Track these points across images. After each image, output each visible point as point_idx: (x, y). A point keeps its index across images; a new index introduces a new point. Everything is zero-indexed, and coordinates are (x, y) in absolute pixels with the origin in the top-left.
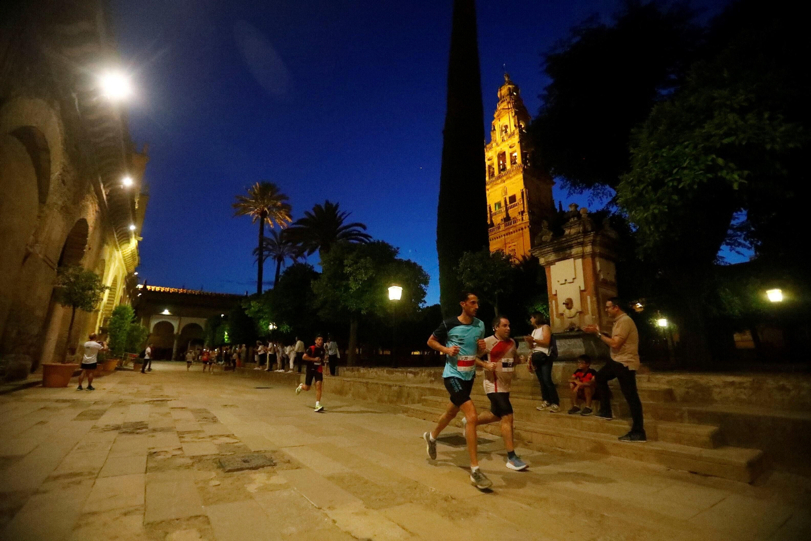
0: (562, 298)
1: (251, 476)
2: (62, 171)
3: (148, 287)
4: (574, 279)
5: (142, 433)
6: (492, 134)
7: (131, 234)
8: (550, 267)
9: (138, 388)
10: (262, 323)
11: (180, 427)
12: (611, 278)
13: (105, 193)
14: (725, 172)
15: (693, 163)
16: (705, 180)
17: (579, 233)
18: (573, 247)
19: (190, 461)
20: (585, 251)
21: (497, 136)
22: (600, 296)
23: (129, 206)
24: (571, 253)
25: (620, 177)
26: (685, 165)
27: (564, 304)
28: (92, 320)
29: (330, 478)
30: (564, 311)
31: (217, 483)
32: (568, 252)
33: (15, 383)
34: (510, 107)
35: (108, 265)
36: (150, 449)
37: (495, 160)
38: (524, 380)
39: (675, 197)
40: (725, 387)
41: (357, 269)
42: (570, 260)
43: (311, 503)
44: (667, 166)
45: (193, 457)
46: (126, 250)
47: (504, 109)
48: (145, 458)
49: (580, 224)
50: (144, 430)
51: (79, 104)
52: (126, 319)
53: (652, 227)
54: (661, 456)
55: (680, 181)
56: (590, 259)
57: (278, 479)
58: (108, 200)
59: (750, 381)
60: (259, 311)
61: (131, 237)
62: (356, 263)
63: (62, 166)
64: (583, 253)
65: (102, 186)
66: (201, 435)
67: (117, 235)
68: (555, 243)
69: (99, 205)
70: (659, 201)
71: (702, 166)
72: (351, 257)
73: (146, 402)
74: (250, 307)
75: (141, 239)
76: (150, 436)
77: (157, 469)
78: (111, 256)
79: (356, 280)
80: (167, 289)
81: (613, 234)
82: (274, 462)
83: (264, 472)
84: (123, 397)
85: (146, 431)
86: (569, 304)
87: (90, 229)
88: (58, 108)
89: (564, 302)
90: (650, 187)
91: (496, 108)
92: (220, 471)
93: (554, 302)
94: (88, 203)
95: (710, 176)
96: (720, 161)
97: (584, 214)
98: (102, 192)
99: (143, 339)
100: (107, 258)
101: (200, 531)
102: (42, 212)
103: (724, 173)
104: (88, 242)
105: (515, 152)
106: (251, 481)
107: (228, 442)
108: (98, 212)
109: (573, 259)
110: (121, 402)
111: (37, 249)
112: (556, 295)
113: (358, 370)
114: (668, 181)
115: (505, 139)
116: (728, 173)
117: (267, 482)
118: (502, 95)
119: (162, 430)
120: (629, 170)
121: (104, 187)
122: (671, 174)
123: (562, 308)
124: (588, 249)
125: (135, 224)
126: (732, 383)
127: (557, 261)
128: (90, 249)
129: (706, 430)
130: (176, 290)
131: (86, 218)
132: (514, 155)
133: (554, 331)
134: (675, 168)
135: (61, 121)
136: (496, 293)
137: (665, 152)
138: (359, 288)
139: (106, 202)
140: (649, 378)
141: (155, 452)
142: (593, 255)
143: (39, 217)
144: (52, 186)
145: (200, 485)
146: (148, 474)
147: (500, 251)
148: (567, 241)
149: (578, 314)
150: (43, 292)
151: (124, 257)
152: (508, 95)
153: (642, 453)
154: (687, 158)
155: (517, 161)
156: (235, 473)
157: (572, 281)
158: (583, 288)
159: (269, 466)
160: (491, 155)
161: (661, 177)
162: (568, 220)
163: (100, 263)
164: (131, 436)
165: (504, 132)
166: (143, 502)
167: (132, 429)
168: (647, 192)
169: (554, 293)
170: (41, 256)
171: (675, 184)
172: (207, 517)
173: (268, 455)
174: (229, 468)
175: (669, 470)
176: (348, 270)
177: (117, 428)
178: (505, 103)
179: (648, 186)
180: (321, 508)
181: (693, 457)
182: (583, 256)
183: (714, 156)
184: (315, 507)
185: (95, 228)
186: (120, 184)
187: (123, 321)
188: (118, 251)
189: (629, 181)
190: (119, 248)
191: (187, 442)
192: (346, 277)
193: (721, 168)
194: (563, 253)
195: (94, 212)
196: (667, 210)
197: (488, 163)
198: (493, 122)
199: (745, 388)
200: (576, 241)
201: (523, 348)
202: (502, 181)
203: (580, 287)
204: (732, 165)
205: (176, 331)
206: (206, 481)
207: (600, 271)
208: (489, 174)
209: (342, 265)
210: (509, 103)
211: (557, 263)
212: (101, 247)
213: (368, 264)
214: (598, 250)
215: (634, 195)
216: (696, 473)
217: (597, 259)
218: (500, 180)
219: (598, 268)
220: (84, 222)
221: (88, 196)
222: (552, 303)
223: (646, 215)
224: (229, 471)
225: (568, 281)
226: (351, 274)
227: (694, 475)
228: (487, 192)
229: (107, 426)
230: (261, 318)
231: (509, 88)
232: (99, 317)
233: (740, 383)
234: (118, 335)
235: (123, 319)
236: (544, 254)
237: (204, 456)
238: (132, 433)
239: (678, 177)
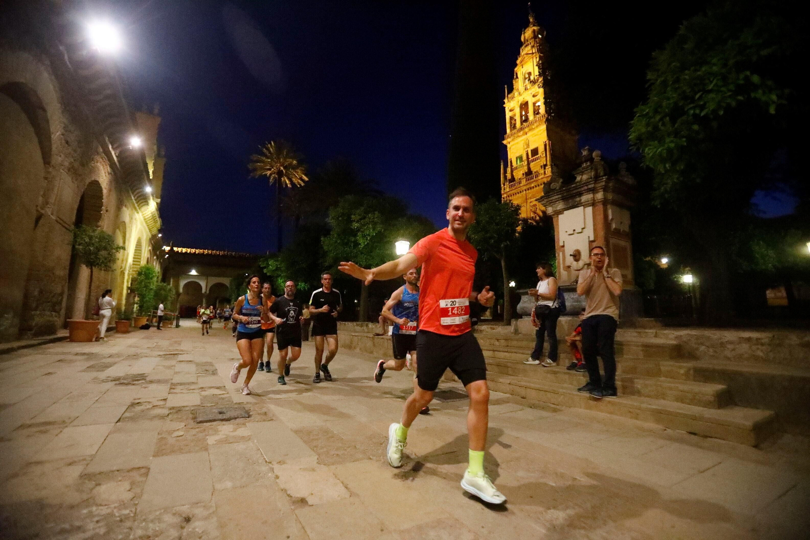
0: (569, 250)
1: (218, 427)
2: (63, 131)
3: (175, 249)
4: (583, 229)
5: (138, 384)
6: (514, 82)
7: (149, 196)
8: (558, 217)
9: (157, 343)
10: (280, 281)
11: (177, 379)
12: (626, 227)
13: (115, 154)
14: (760, 91)
15: (720, 83)
16: (734, 104)
17: (591, 178)
18: (583, 193)
19: (166, 412)
20: (596, 199)
21: (519, 84)
22: (611, 247)
23: (142, 168)
24: (581, 200)
25: (635, 110)
26: (711, 87)
27: (571, 255)
28: (119, 280)
29: (296, 432)
30: (571, 264)
31: (181, 433)
32: (578, 199)
33: (44, 338)
34: (534, 52)
35: (129, 227)
36: (135, 399)
37: (517, 111)
38: (524, 335)
39: (696, 127)
40: (740, 343)
41: (364, 225)
42: (580, 208)
43: (264, 457)
44: (688, 91)
45: (173, 408)
46: (146, 212)
47: (527, 54)
48: (124, 409)
49: (592, 169)
50: (140, 382)
51: (69, 58)
52: (151, 279)
53: (667, 166)
54: (659, 415)
55: (702, 108)
56: (602, 206)
57: (242, 432)
58: (119, 161)
59: (770, 337)
60: (277, 269)
61: (150, 200)
62: (364, 218)
63: (63, 125)
64: (594, 200)
65: (110, 147)
66: (192, 387)
67: (134, 197)
68: (564, 190)
69: (111, 167)
70: (676, 134)
71: (732, 87)
72: (358, 211)
73: (160, 355)
74: (268, 265)
75: (159, 200)
76: (142, 388)
77: (132, 419)
78: (131, 218)
79: (364, 236)
80: (193, 251)
81: (630, 180)
82: (251, 413)
83: (233, 424)
84: (139, 351)
85: (142, 383)
86: (576, 256)
87: (105, 191)
88: (47, 62)
89: (572, 254)
90: (668, 118)
91: (519, 53)
92: (191, 422)
93: (561, 254)
94: (99, 164)
95: (740, 98)
96: (756, 79)
97: (597, 157)
98: (111, 153)
99: (171, 297)
100: (127, 219)
101: (133, 484)
102: (49, 173)
103: (759, 94)
104: (104, 204)
105: (538, 101)
106: (216, 432)
107: (215, 393)
108: (111, 173)
109: (582, 207)
110: (135, 356)
111: (48, 211)
112: (563, 246)
113: (367, 325)
114: (688, 110)
115: (528, 88)
116: (764, 93)
117: (232, 434)
118: (526, 38)
119: (159, 381)
120: (645, 100)
121: (112, 148)
122: (693, 100)
123: (570, 260)
124: (600, 196)
125: (151, 186)
126: (749, 340)
127: (566, 210)
128: (107, 211)
129: (711, 389)
130: (202, 251)
131: (98, 180)
132: (537, 105)
133: (561, 284)
134: (699, 91)
135: (53, 77)
136: (502, 245)
137: (687, 76)
138: (368, 243)
139: (117, 164)
140: (656, 333)
141: (138, 403)
142: (605, 202)
143: (46, 178)
144: (54, 147)
145: (163, 436)
146: (118, 424)
147: (508, 201)
148: (576, 188)
149: (586, 266)
150: (61, 253)
151: (145, 219)
152: (532, 38)
153: (639, 411)
154: (714, 79)
155: (540, 111)
156: (205, 424)
157: (580, 231)
158: (592, 238)
159: (243, 417)
160: (512, 106)
161: (681, 104)
162: (580, 165)
163: (120, 225)
164: (124, 387)
165: (527, 80)
166: (94, 453)
167: (129, 380)
168: (664, 124)
169: (561, 244)
170: (53, 218)
171: (697, 111)
172: (149, 469)
173: (247, 407)
174: (201, 419)
175: (665, 430)
176: (355, 225)
177: (118, 379)
178: (529, 47)
179: (665, 116)
180: (270, 463)
181: (694, 418)
182: (593, 204)
183: (748, 73)
184: (266, 461)
185: (110, 190)
186: (127, 144)
187: (149, 281)
188: (138, 213)
189: (645, 113)
190: (138, 210)
191: (176, 393)
192: (354, 233)
193: (755, 87)
194: (571, 200)
195: (107, 174)
196: (685, 144)
197: (508, 115)
198: (516, 69)
199: (762, 344)
200: (586, 188)
201: (525, 302)
202: (524, 133)
203: (589, 237)
204: (770, 83)
205: (203, 291)
206: (170, 433)
207: (612, 219)
208: (511, 126)
209: (350, 221)
210: (533, 47)
211: (565, 212)
212: (119, 208)
213: (376, 219)
214: (610, 196)
215: (650, 129)
216: (695, 434)
217: (609, 206)
218: (522, 132)
219: (610, 217)
220: (96, 184)
221: (97, 158)
222: (559, 255)
223: (660, 150)
224: (201, 422)
225: (577, 231)
226: (358, 230)
227: (693, 436)
228: (509, 146)
229: (109, 377)
230: (278, 276)
231: (534, 31)
232: (126, 277)
233: (757, 339)
234: (145, 295)
235: (148, 279)
236: (551, 203)
237: (184, 407)
238: (127, 384)
239: (702, 103)
